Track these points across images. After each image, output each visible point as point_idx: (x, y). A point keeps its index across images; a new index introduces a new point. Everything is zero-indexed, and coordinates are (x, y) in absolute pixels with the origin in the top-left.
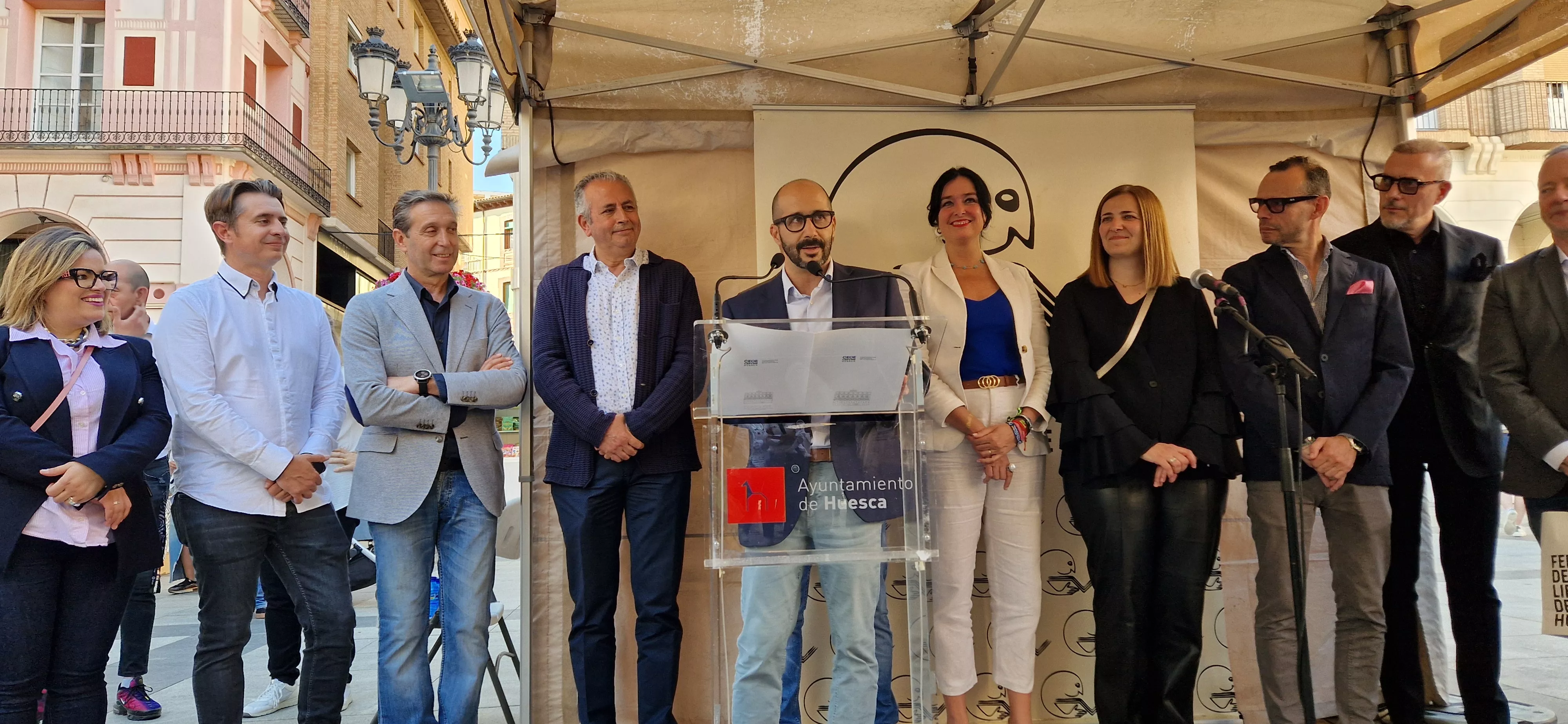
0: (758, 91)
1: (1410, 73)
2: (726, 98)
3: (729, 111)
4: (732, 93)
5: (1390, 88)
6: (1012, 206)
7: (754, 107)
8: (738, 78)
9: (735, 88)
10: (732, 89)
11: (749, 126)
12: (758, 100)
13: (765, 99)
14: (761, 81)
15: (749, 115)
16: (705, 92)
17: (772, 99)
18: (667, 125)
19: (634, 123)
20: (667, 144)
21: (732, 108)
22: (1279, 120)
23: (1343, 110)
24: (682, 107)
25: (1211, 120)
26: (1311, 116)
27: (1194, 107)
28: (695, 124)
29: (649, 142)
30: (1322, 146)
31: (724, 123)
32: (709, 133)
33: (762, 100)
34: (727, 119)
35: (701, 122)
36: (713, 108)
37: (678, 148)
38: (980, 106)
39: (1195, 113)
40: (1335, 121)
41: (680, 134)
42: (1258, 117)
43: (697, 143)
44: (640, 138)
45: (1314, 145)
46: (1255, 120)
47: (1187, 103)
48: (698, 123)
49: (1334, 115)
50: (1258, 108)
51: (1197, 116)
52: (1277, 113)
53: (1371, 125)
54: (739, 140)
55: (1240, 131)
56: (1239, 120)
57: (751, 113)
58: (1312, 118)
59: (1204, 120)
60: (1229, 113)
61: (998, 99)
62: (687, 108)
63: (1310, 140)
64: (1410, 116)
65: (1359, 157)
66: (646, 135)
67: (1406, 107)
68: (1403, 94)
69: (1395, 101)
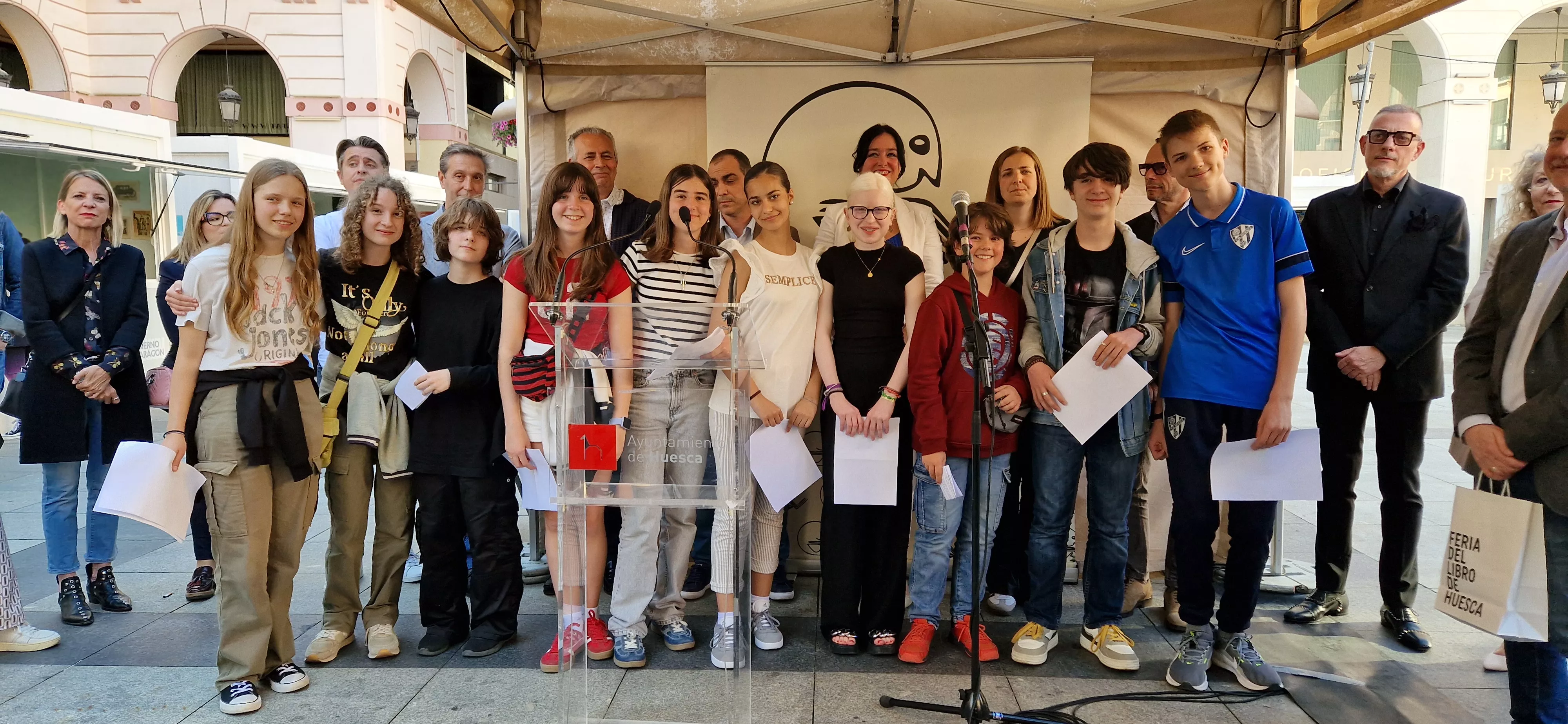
0: (711, 49)
2: (685, 54)
3: (687, 66)
4: (689, 50)
5: (1277, 41)
6: (923, 150)
7: (707, 64)
8: (694, 38)
9: (692, 46)
10: (689, 47)
11: (702, 79)
12: (712, 57)
13: (717, 56)
14: (713, 40)
15: (702, 69)
16: (666, 49)
17: (724, 56)
18: (635, 78)
19: (608, 77)
20: (637, 94)
21: (689, 63)
22: (1172, 69)
23: (1234, 60)
24: (648, 64)
25: (1109, 70)
26: (1203, 65)
27: (1092, 59)
28: (659, 77)
29: (622, 93)
30: (1208, 94)
31: (683, 76)
32: (670, 86)
33: (714, 57)
34: (685, 73)
35: (664, 76)
36: (674, 63)
37: (647, 97)
38: (898, 62)
39: (1094, 64)
40: (1224, 70)
41: (647, 86)
42: (1153, 67)
43: (662, 94)
44: (614, 89)
45: (1201, 94)
46: (1150, 70)
47: (1087, 55)
48: (662, 76)
49: (1224, 64)
50: (1155, 59)
51: (1096, 67)
52: (1172, 63)
53: (1258, 74)
54: (694, 90)
55: (1134, 80)
56: (1135, 70)
57: (705, 67)
58: (1204, 68)
59: (1102, 70)
60: (1127, 63)
61: (915, 55)
62: (653, 64)
63: (1198, 89)
64: (1292, 68)
65: (1242, 103)
66: (619, 87)
67: (1289, 59)
68: (1287, 49)
69: (1280, 53)
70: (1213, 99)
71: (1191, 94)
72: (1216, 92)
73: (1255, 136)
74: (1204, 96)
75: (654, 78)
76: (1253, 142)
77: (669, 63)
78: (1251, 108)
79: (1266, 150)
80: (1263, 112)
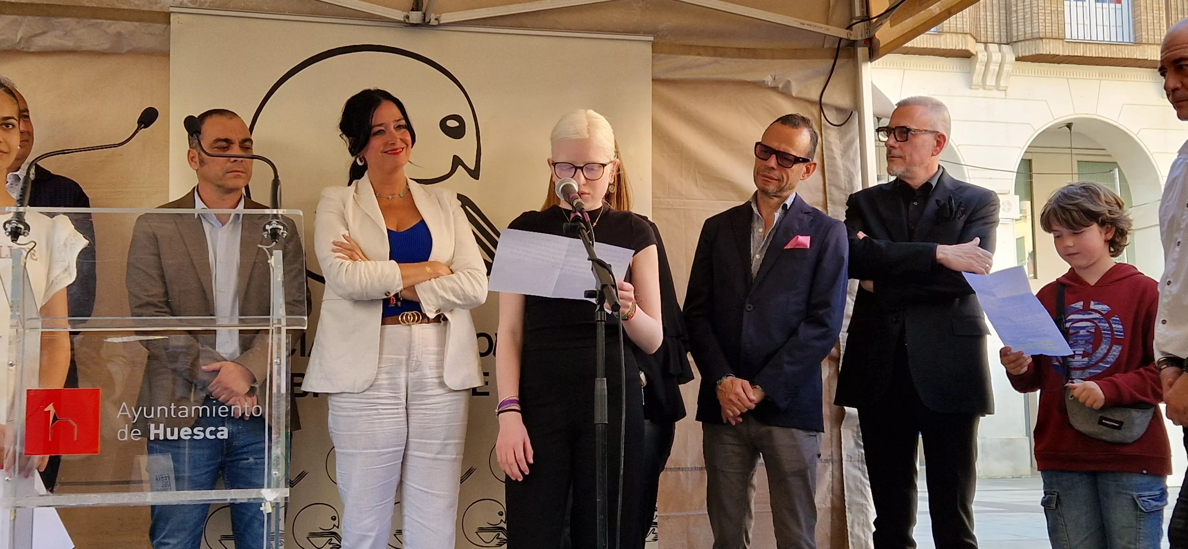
1: (866, 18)
3: (144, 12)
5: (848, 31)
6: (457, 133)
7: (172, 9)
11: (166, 28)
12: (178, 2)
13: (185, 1)
15: (166, 17)
17: (195, 2)
18: (69, 22)
19: (28, 18)
20: (69, 44)
21: (146, 8)
22: (740, 57)
23: (805, 50)
25: (670, 53)
26: (773, 54)
27: (652, 38)
28: (102, 23)
29: (50, 40)
30: (780, 86)
31: (137, 24)
32: (119, 34)
33: (181, 3)
34: (140, 20)
35: (111, 22)
36: (125, 7)
37: (84, 49)
38: (425, 24)
39: (654, 45)
40: (794, 61)
41: (85, 34)
42: (718, 52)
43: (105, 45)
44: (36, 35)
45: (772, 86)
46: (715, 55)
47: (646, 33)
48: (106, 22)
49: (795, 54)
50: (720, 43)
51: (655, 48)
52: (739, 49)
53: (831, 68)
54: (153, 43)
55: (698, 66)
56: (699, 54)
57: (168, 15)
58: (773, 58)
59: (661, 53)
60: (690, 46)
61: (446, 18)
62: (94, 5)
63: (768, 79)
64: (865, 61)
65: (818, 99)
66: (43, 33)
67: (862, 51)
68: (859, 38)
69: (852, 44)
71: (760, 85)
72: (788, 83)
73: (832, 136)
74: (775, 89)
75: (98, 23)
76: (830, 143)
77: (117, 5)
78: (827, 105)
79: (845, 151)
80: (839, 110)
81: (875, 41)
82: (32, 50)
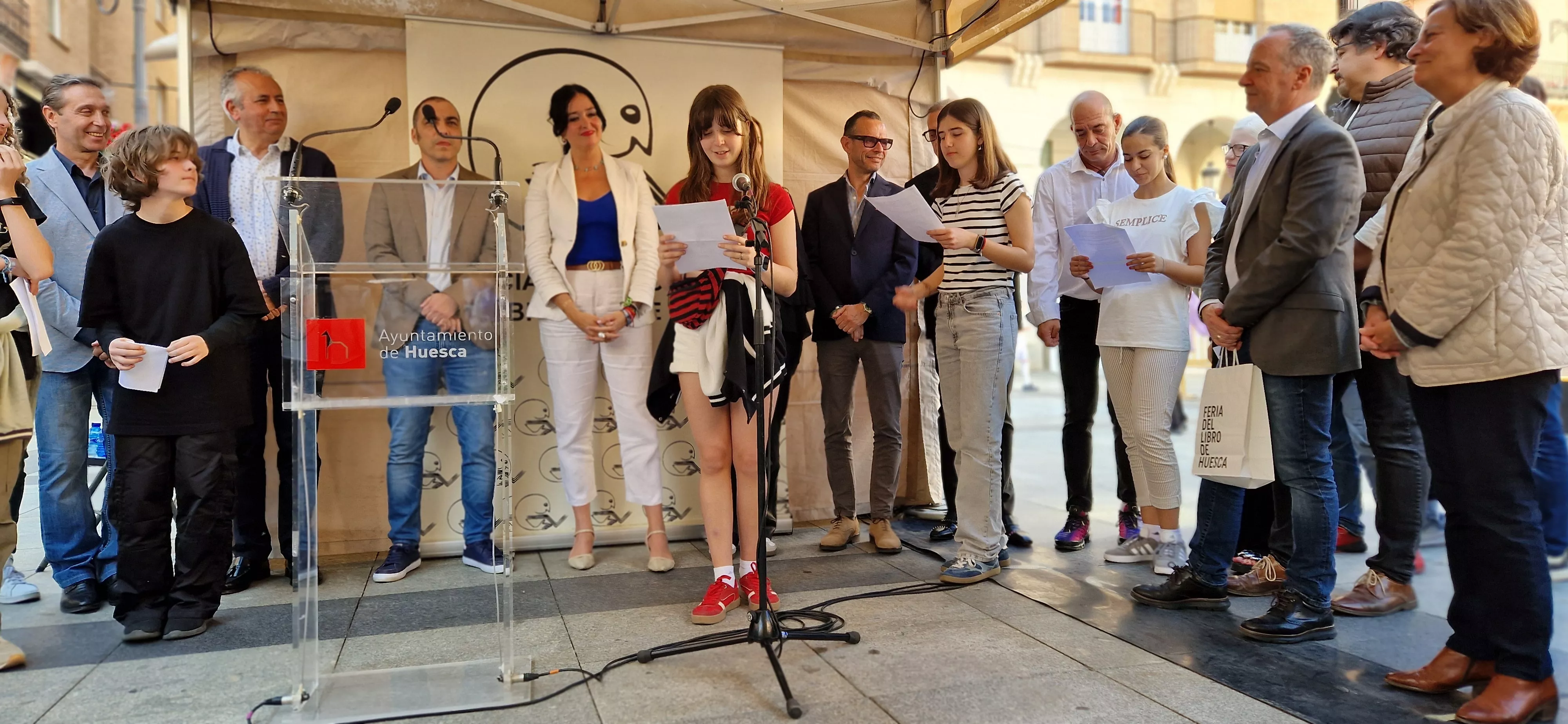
0: (411, 3)
1: (945, 35)
2: (381, 6)
3: (382, 17)
4: (386, 2)
5: (930, 44)
6: (634, 119)
7: (405, 16)
11: (402, 32)
12: (411, 10)
13: (417, 9)
15: (400, 22)
17: (422, 10)
18: (325, 25)
19: (292, 22)
20: (325, 43)
21: (386, 15)
22: (849, 63)
23: (896, 59)
24: (339, 11)
25: (797, 59)
26: (874, 61)
27: (783, 48)
28: (350, 27)
29: (309, 40)
30: (879, 86)
31: (379, 27)
32: (365, 36)
33: (414, 11)
34: (381, 25)
35: (358, 25)
36: (369, 14)
37: (336, 47)
38: (608, 33)
39: (784, 53)
40: (889, 67)
41: (338, 35)
42: (832, 59)
43: (354, 45)
44: (298, 36)
45: (873, 87)
46: (830, 62)
47: (778, 43)
48: (354, 26)
49: (889, 62)
50: (834, 52)
51: (785, 55)
52: (848, 57)
53: (917, 73)
54: (390, 43)
55: (818, 70)
56: (819, 60)
57: (404, 20)
58: (874, 63)
59: (790, 59)
60: (811, 54)
61: (624, 28)
62: (344, 12)
63: (870, 81)
64: (942, 68)
65: (906, 96)
66: (304, 34)
67: (940, 60)
68: (939, 50)
69: (933, 55)
70: (883, 92)
71: (864, 85)
72: (885, 85)
74: (875, 88)
75: (347, 27)
77: (363, 12)
78: (914, 104)
81: (950, 53)
82: (296, 46)
